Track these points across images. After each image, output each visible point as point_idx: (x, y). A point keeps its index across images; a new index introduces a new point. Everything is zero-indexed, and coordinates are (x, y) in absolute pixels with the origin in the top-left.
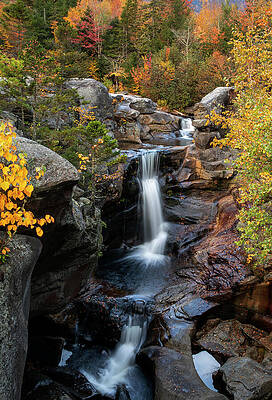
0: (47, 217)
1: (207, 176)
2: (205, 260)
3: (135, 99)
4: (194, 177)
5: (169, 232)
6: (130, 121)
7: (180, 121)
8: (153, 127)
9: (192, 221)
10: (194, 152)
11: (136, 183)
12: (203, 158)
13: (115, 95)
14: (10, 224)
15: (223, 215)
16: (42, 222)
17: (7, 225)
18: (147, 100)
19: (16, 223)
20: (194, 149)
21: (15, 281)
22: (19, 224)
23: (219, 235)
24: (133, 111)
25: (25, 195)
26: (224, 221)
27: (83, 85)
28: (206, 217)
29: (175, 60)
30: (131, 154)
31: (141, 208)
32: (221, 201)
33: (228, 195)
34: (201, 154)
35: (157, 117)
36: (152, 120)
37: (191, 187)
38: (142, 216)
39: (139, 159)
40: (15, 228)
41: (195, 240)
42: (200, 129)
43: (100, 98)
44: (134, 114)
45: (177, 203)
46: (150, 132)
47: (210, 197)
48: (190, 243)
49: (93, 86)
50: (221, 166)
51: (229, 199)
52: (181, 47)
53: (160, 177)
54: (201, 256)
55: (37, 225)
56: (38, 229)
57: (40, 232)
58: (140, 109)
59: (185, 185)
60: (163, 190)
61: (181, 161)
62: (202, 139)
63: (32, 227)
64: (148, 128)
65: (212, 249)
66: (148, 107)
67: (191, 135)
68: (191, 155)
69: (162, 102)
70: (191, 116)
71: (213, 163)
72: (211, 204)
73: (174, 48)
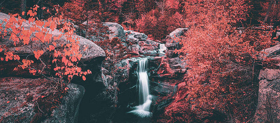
0: (88, 70)
1: (172, 72)
2: (170, 114)
3: (137, 33)
4: (166, 72)
5: (152, 100)
6: (134, 44)
7: (159, 45)
8: (145, 47)
9: (164, 94)
10: (166, 60)
11: (136, 74)
12: (170, 63)
13: (127, 31)
14: (70, 74)
15: (180, 92)
16: (85, 73)
17: (68, 75)
18: (143, 34)
19: (72, 74)
20: (165, 58)
21: (71, 105)
22: (73, 75)
23: (178, 101)
24: (135, 39)
25: (78, 59)
26: (181, 95)
27: (111, 26)
28: (171, 93)
29: (157, 15)
30: (134, 60)
31: (138, 87)
32: (179, 85)
33: (183, 81)
34: (169, 61)
35: (147, 42)
36: (145, 43)
37: (164, 77)
38: (138, 91)
39: (138, 62)
40: (72, 76)
41: (165, 104)
42: (169, 48)
43: (119, 32)
44: (136, 40)
45: (157, 85)
46: (144, 50)
47: (174, 82)
48: (163, 105)
49: (116, 26)
50: (179, 67)
51: (184, 84)
52: (160, 10)
53: (148, 72)
54: (168, 112)
55: (83, 75)
56: (83, 77)
57: (84, 78)
58: (139, 38)
59: (161, 76)
60: (150, 78)
61: (159, 64)
62: (170, 53)
63: (80, 76)
64: (143, 48)
65: (175, 109)
66: (143, 37)
67: (164, 52)
68: (164, 61)
69: (150, 35)
70: (165, 43)
71: (175, 65)
72: (174, 86)
73: (157, 10)
